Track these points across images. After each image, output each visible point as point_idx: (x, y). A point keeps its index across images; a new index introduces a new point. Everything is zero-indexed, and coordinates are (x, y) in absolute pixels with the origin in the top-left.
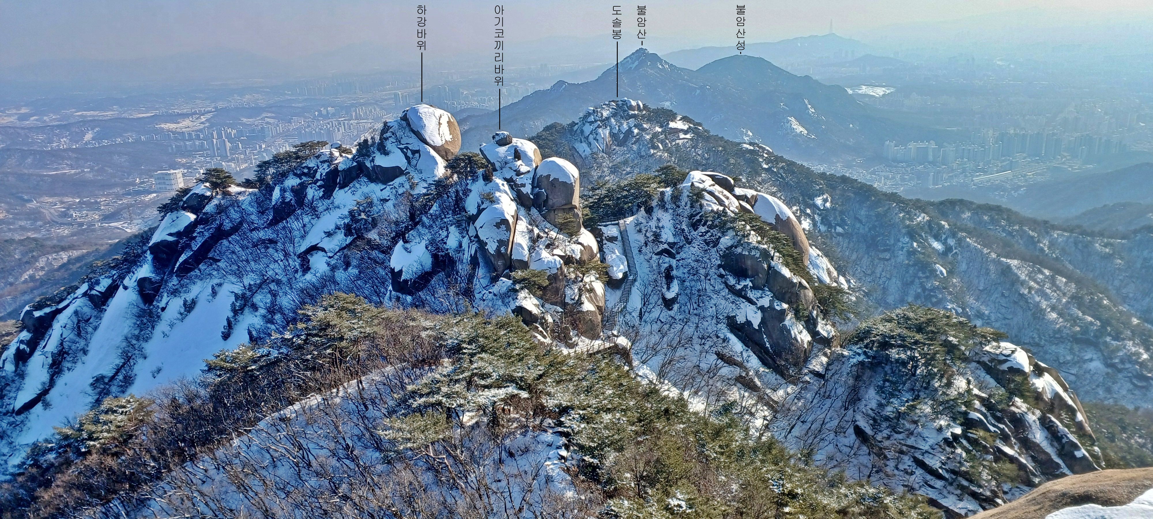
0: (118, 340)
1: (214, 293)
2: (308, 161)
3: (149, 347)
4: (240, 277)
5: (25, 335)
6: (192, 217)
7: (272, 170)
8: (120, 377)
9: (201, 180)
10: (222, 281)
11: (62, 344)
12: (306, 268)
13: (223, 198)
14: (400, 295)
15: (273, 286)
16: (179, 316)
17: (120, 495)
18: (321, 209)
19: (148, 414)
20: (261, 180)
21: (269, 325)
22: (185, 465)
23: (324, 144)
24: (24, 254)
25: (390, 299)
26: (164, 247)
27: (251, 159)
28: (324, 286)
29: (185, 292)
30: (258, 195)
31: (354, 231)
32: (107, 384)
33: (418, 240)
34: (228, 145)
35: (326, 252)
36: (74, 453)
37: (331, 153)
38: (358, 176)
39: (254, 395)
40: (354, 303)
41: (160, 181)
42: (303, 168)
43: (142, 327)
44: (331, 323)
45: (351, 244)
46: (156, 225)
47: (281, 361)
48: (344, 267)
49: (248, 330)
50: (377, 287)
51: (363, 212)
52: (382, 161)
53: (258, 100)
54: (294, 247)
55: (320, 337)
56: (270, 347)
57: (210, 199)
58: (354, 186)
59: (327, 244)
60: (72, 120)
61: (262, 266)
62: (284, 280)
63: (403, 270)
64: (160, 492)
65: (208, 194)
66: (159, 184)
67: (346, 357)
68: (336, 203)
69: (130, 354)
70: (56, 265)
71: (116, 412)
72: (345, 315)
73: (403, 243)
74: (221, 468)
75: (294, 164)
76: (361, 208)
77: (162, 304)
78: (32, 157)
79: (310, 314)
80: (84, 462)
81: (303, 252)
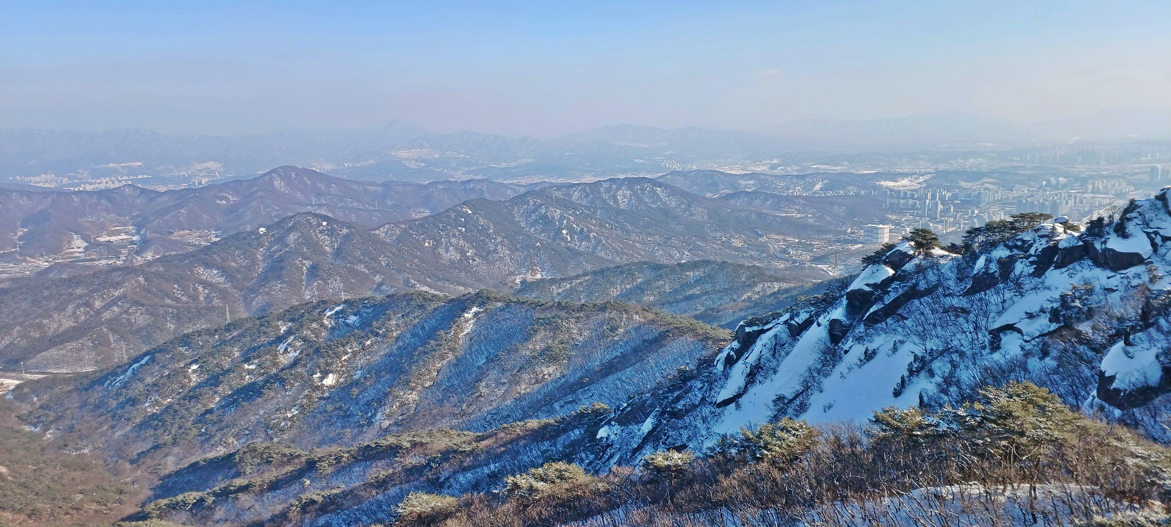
0: (802, 369)
1: (895, 349)
2: (1024, 233)
3: (827, 383)
4: (923, 340)
5: (735, 344)
6: (891, 272)
7: (981, 238)
8: (798, 402)
9: (907, 238)
10: (905, 339)
11: (759, 359)
12: (995, 346)
13: (925, 259)
14: (1107, 406)
15: (955, 357)
16: (858, 362)
17: (777, 506)
18: (1027, 287)
19: (814, 443)
20: (967, 247)
21: (942, 395)
22: (836, 503)
23: (1047, 217)
24: (748, 278)
25: (1091, 406)
26: (860, 295)
27: (960, 224)
28: (1011, 371)
29: (868, 341)
30: (961, 261)
31: (1061, 318)
32: (786, 404)
33: (1146, 345)
34: (940, 207)
35: (1022, 335)
36: (751, 455)
37: (1054, 228)
38: (1081, 258)
39: (915, 462)
40: (1045, 399)
41: (868, 234)
42: (1017, 240)
43: (825, 363)
44: (1013, 414)
45: (1055, 331)
46: (855, 273)
47: (949, 437)
48: (1040, 356)
49: (921, 394)
50: (1076, 387)
51: (1079, 299)
52: (1116, 244)
53: (982, 164)
54: (987, 322)
55: (998, 424)
56: (940, 419)
57: (912, 257)
58: (1074, 267)
59: (1025, 326)
60: (808, 172)
61: (948, 334)
62: (969, 353)
63: (1117, 376)
64: (809, 519)
65: (911, 252)
66: (867, 236)
67: (1023, 455)
68: (1047, 283)
69: (809, 385)
70: (769, 292)
71: (789, 432)
72: (1032, 410)
73: (1124, 345)
74: (867, 520)
75: (1007, 235)
76: (1077, 294)
77: (846, 347)
78: (771, 200)
79: (991, 397)
80: (757, 466)
81: (997, 329)
